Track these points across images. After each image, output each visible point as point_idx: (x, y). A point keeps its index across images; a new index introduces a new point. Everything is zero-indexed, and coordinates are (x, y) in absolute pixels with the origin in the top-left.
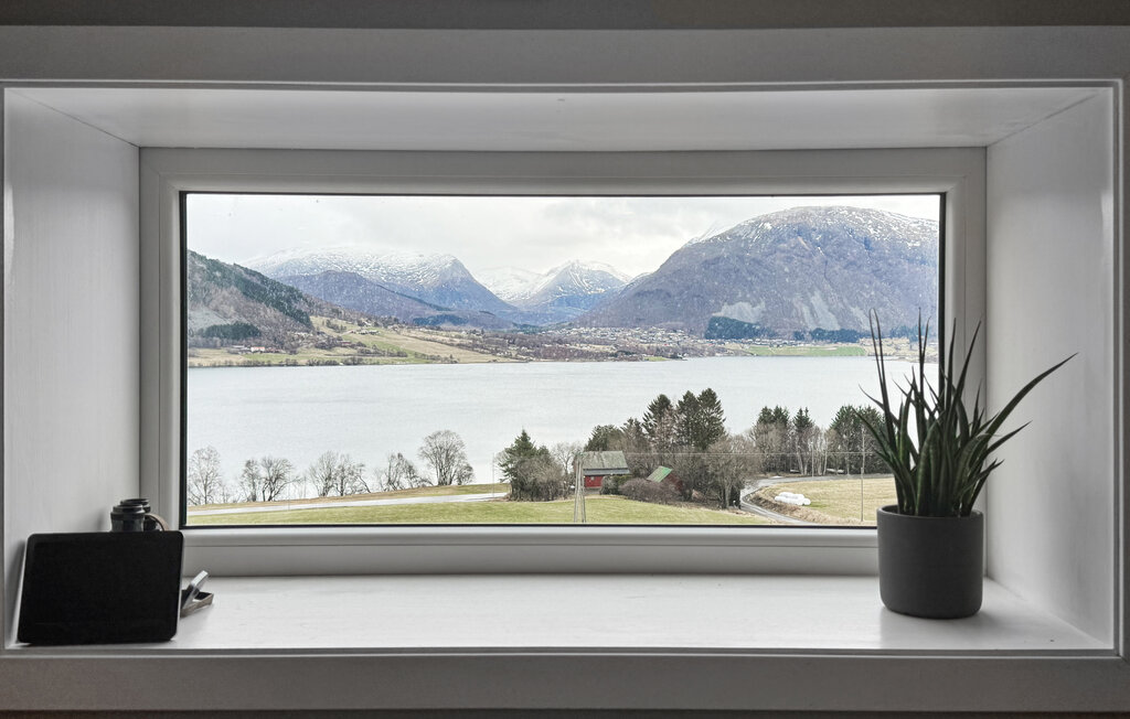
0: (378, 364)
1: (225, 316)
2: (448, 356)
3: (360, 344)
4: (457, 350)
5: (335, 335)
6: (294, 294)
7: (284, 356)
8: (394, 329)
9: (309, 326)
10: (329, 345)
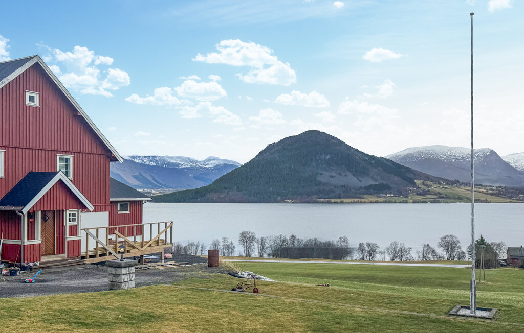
0: (447, 203)
1: (376, 181)
2: (485, 199)
3: (439, 193)
4: (490, 196)
5: (427, 189)
6: (408, 170)
7: (402, 198)
8: (456, 186)
9: (414, 184)
10: (424, 193)
